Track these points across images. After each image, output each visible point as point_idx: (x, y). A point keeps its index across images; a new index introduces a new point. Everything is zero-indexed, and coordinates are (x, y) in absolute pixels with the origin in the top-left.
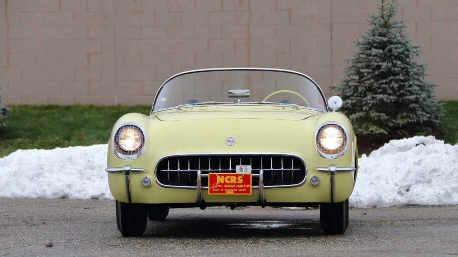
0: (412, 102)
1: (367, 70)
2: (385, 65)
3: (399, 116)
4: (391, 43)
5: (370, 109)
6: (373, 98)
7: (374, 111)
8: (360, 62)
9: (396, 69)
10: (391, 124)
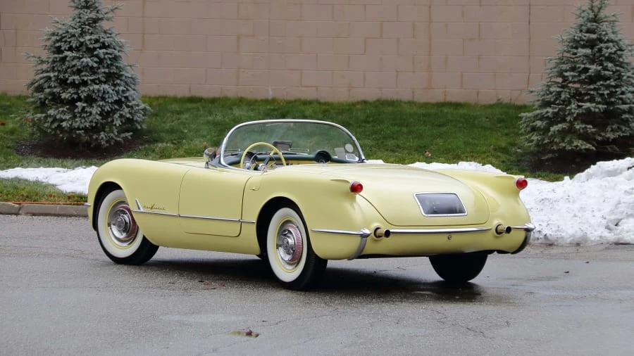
0: (624, 112)
1: (572, 73)
2: (593, 68)
3: (609, 129)
4: (601, 41)
5: (575, 119)
6: (579, 107)
7: (579, 122)
8: (564, 63)
9: (607, 73)
10: (600, 138)
